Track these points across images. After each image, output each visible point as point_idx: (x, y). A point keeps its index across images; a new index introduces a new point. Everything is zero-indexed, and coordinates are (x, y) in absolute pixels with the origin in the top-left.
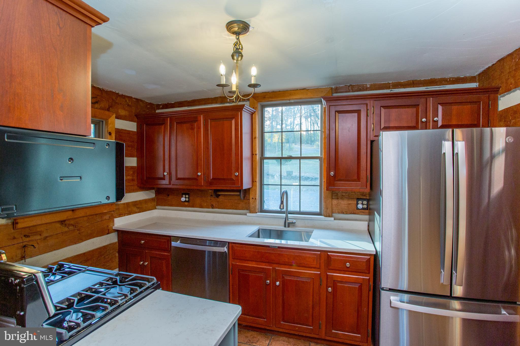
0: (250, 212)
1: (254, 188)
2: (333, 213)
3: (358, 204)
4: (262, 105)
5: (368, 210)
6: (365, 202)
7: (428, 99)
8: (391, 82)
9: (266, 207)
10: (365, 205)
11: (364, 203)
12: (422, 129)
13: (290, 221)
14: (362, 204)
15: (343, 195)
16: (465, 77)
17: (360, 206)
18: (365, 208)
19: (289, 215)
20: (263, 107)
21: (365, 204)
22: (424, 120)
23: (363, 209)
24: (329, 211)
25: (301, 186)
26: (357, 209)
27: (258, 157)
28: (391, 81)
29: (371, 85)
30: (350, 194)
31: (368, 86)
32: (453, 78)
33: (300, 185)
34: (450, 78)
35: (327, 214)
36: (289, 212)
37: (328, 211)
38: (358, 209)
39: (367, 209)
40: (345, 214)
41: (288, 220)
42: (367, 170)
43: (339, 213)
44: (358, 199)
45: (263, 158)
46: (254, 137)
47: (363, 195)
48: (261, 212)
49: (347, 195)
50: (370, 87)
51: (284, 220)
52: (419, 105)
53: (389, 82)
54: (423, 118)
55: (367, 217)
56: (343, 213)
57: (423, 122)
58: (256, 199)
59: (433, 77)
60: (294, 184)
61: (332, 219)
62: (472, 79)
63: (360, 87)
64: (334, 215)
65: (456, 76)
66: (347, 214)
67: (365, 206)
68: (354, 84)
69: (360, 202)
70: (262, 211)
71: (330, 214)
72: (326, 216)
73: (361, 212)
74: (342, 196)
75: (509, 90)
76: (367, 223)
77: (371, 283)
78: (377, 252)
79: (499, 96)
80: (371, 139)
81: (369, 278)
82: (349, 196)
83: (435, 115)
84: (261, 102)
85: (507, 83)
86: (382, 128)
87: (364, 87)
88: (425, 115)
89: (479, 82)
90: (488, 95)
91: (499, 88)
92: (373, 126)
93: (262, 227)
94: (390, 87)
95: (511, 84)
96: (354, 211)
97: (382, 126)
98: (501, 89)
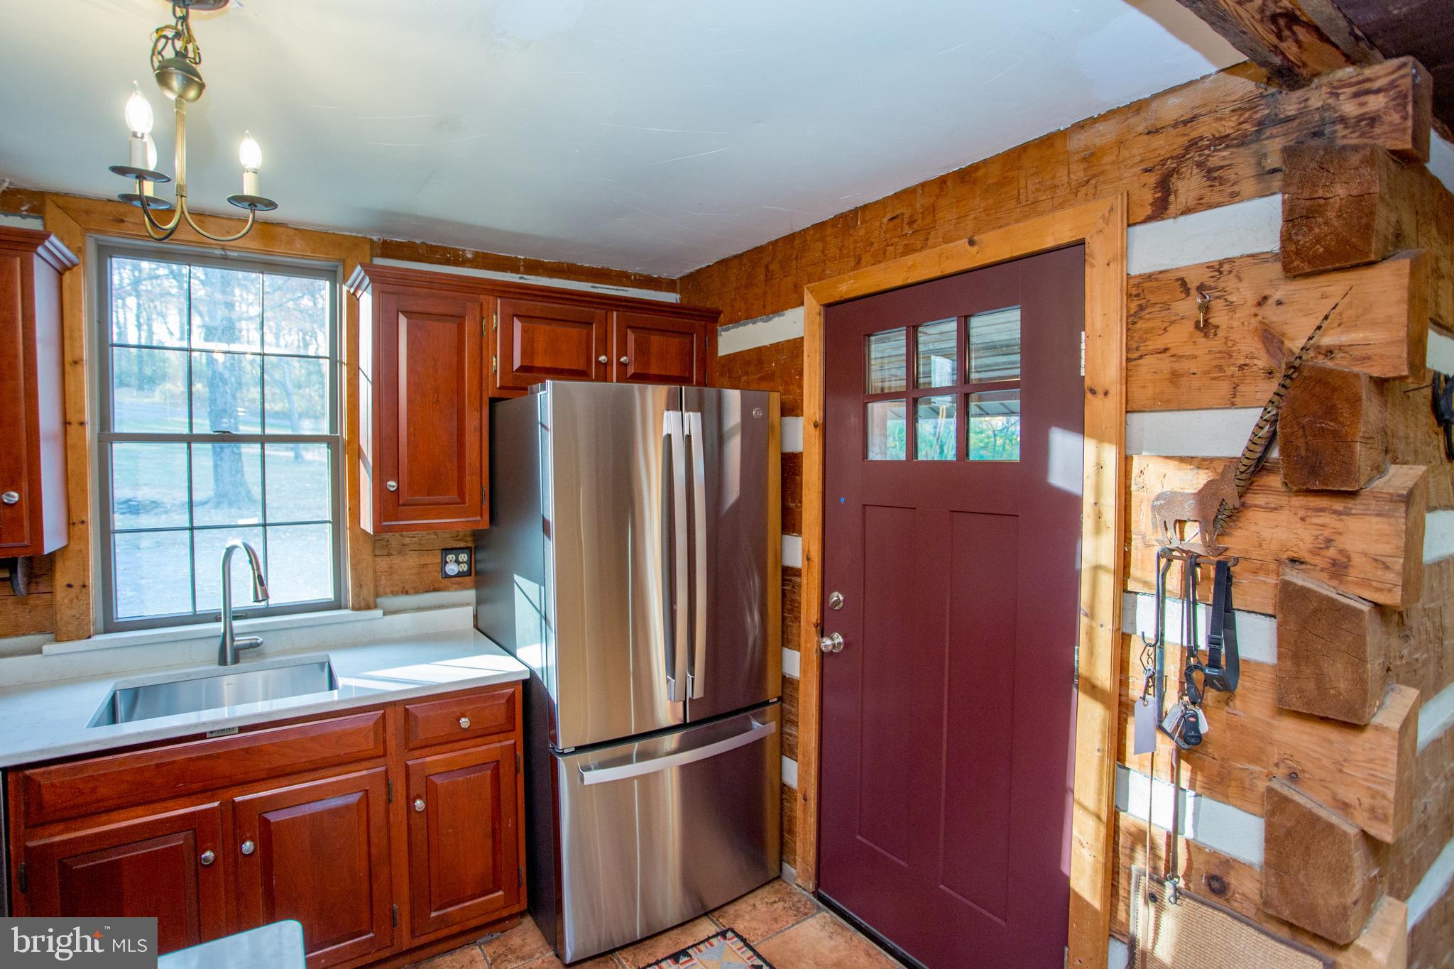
0: (58, 640)
1: (79, 548)
2: (377, 595)
3: (446, 562)
4: (100, 242)
5: (470, 575)
6: (464, 557)
7: (609, 314)
8: (521, 257)
9: (124, 611)
10: (462, 565)
11: (461, 560)
12: (597, 380)
13: (240, 641)
14: (455, 561)
15: (405, 542)
16: (659, 278)
17: (452, 569)
18: (463, 572)
19: (236, 623)
20: (105, 252)
21: (464, 562)
22: (603, 358)
23: (460, 574)
24: (367, 592)
25: (268, 527)
26: (443, 578)
27: (90, 433)
28: (521, 255)
29: (476, 254)
30: (423, 538)
31: (470, 256)
32: (640, 275)
33: (265, 525)
34: (635, 275)
35: (359, 602)
36: (234, 612)
37: (365, 592)
38: (447, 576)
39: (468, 573)
40: (411, 594)
41: (233, 640)
42: (481, 471)
43: (394, 593)
44: (447, 551)
45: (107, 436)
47: (457, 538)
48: (107, 631)
49: (415, 543)
50: (472, 259)
51: (218, 642)
52: (592, 324)
53: (518, 256)
54: (602, 354)
55: (470, 594)
56: (407, 591)
57: (600, 362)
58: (83, 586)
59: (606, 266)
60: (241, 522)
61: (379, 613)
62: (669, 285)
63: (449, 253)
64: (379, 600)
65: (645, 273)
66: (417, 592)
67: (465, 567)
68: (434, 244)
69: (451, 557)
70: (113, 626)
71: (372, 601)
72: (358, 609)
73: (455, 583)
74: (403, 545)
75: (735, 321)
76: (469, 611)
77: (520, 753)
78: (532, 673)
79: (719, 329)
80: (490, 392)
81: (512, 742)
82: (421, 545)
83: (622, 351)
84: (99, 231)
85: (732, 307)
86: (515, 369)
87: (459, 255)
88: (604, 348)
89: (681, 293)
90: (704, 323)
91: (719, 313)
92: (496, 363)
93: (125, 681)
94: (519, 269)
95: (740, 311)
96: (435, 584)
97: (517, 363)
98: (722, 316)
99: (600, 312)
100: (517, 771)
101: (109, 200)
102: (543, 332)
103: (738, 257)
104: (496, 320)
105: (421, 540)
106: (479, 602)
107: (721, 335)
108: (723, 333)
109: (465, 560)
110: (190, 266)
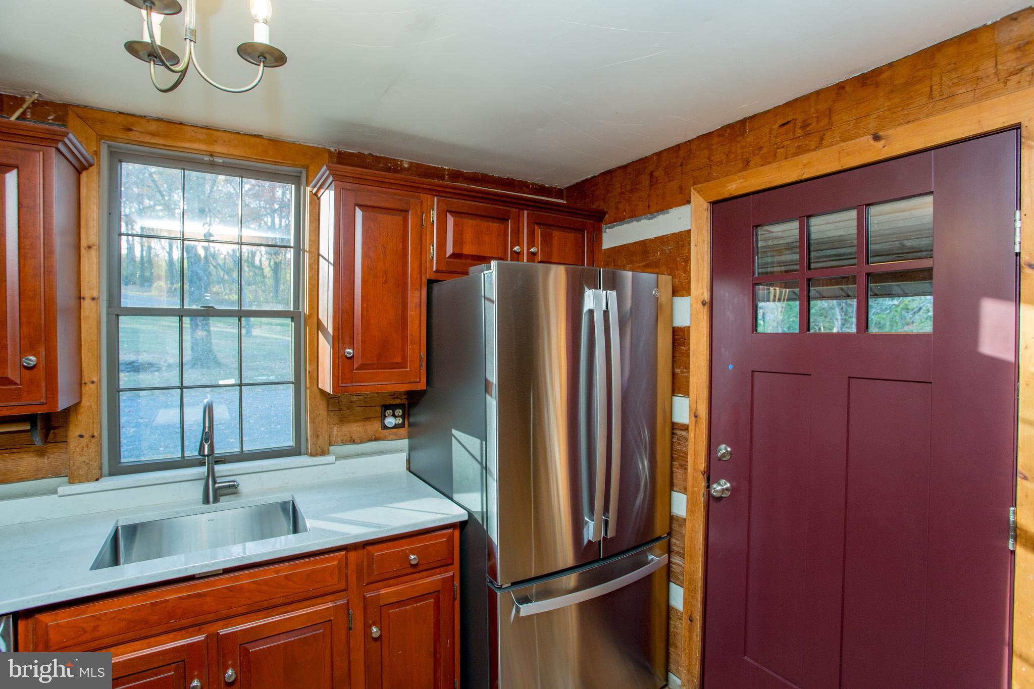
0: (71, 482)
1: (88, 404)
2: (330, 444)
3: (385, 417)
4: (113, 150)
5: (404, 427)
6: (399, 412)
7: (521, 211)
8: (447, 168)
9: (126, 458)
10: (398, 419)
11: (397, 414)
13: (220, 482)
14: (392, 416)
15: (352, 399)
16: (551, 187)
18: (399, 424)
19: (218, 468)
20: (117, 157)
21: (399, 417)
22: (517, 248)
23: (396, 426)
24: (322, 441)
25: (243, 387)
26: (382, 429)
28: (447, 166)
29: (411, 164)
30: (367, 396)
31: (406, 166)
32: (536, 185)
33: (241, 385)
34: (533, 184)
35: (317, 449)
36: (215, 458)
37: (320, 442)
38: (385, 427)
39: (402, 426)
40: (357, 444)
41: (215, 482)
42: (420, 340)
43: (345, 443)
44: (386, 407)
45: (115, 311)
46: (84, 243)
47: (393, 397)
48: (112, 474)
49: (360, 401)
50: (408, 168)
51: (203, 483)
52: (507, 220)
53: (444, 167)
54: (515, 246)
55: (405, 443)
56: (354, 441)
57: (514, 251)
58: (93, 436)
59: (511, 176)
60: (221, 382)
61: (332, 458)
62: (559, 193)
63: (390, 163)
64: (331, 448)
65: (540, 183)
66: (362, 442)
67: (400, 421)
68: (378, 155)
69: (389, 412)
70: (118, 469)
71: (326, 449)
72: (316, 455)
73: (392, 434)
74: (351, 402)
75: (619, 219)
76: (404, 456)
77: (457, 583)
78: (470, 514)
79: (604, 227)
80: (428, 276)
81: (451, 574)
82: (366, 401)
83: (531, 244)
84: (111, 138)
85: (617, 208)
86: (447, 256)
87: (397, 164)
88: (517, 241)
89: (567, 200)
90: (593, 222)
91: (605, 213)
92: (433, 250)
93: (126, 519)
94: (444, 177)
95: (625, 211)
96: (376, 434)
97: (450, 250)
98: (607, 216)
99: (514, 210)
100: (454, 599)
101: (120, 113)
102: (470, 224)
103: (624, 168)
104: (434, 215)
105: (365, 398)
106: (411, 449)
107: (605, 232)
108: (607, 230)
109: (400, 414)
110: (184, 170)
